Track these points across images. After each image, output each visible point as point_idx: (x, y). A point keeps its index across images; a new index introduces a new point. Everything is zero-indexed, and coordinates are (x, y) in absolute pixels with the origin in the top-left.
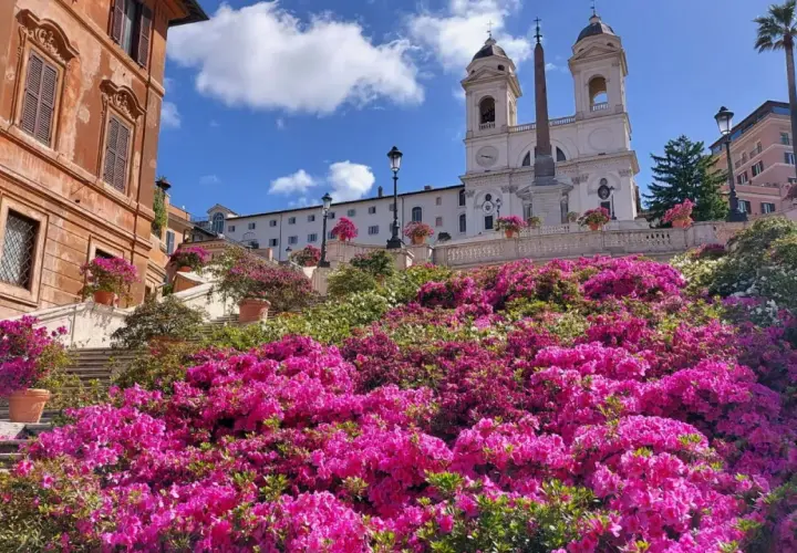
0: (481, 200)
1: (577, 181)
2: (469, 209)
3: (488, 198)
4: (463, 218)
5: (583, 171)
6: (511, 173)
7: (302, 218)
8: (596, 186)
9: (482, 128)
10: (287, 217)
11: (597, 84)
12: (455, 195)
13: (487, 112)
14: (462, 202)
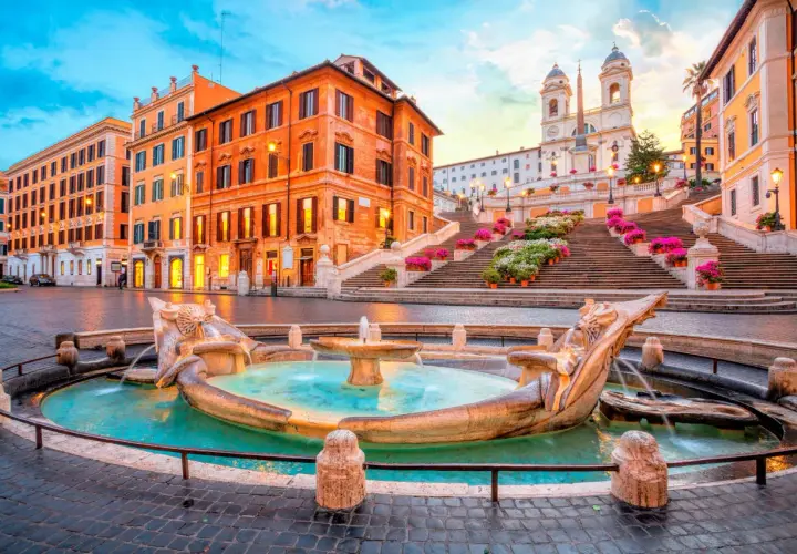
0: (550, 155)
1: (601, 143)
2: (543, 160)
3: (554, 154)
4: (540, 164)
5: (604, 137)
6: (566, 140)
7: (458, 168)
8: (611, 144)
9: (551, 116)
10: (450, 169)
11: (614, 88)
12: (536, 153)
13: (553, 107)
14: (540, 157)
